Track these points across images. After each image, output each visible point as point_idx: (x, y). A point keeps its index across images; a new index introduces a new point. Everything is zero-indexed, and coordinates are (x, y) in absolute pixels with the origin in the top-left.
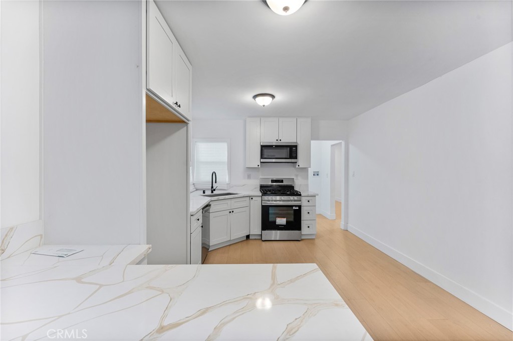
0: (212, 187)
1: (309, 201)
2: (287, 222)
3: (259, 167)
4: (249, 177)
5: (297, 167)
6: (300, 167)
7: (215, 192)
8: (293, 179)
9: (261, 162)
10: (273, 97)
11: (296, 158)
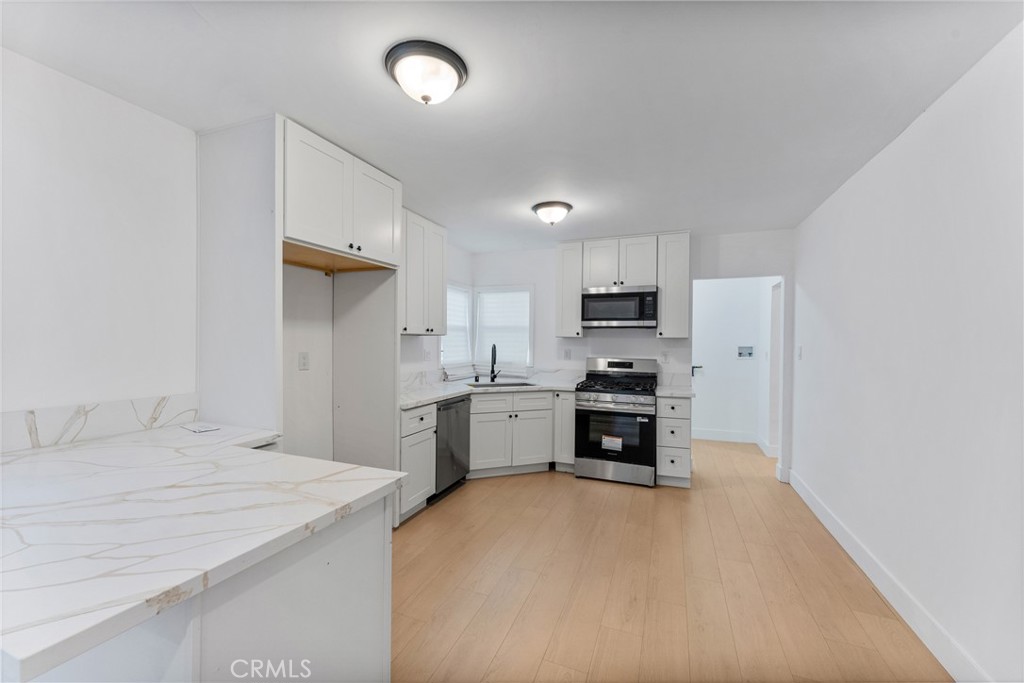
0: (493, 371)
1: (673, 408)
2: (623, 446)
3: (580, 336)
4: (568, 355)
5: (658, 336)
6: (664, 336)
7: (497, 380)
8: (656, 360)
9: (584, 328)
10: (569, 207)
11: (654, 317)
